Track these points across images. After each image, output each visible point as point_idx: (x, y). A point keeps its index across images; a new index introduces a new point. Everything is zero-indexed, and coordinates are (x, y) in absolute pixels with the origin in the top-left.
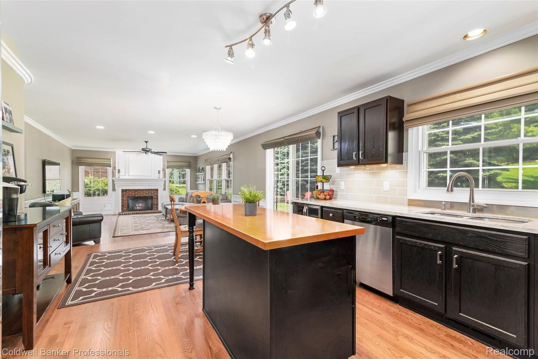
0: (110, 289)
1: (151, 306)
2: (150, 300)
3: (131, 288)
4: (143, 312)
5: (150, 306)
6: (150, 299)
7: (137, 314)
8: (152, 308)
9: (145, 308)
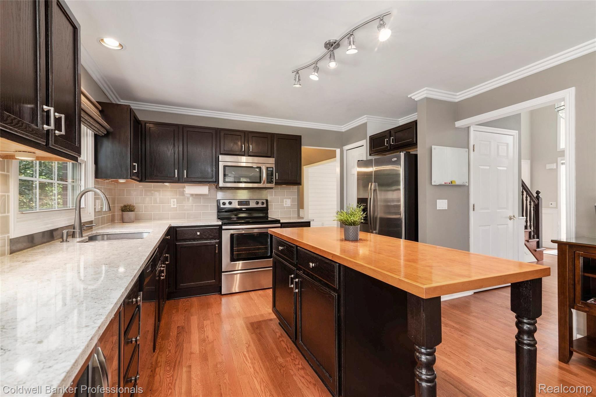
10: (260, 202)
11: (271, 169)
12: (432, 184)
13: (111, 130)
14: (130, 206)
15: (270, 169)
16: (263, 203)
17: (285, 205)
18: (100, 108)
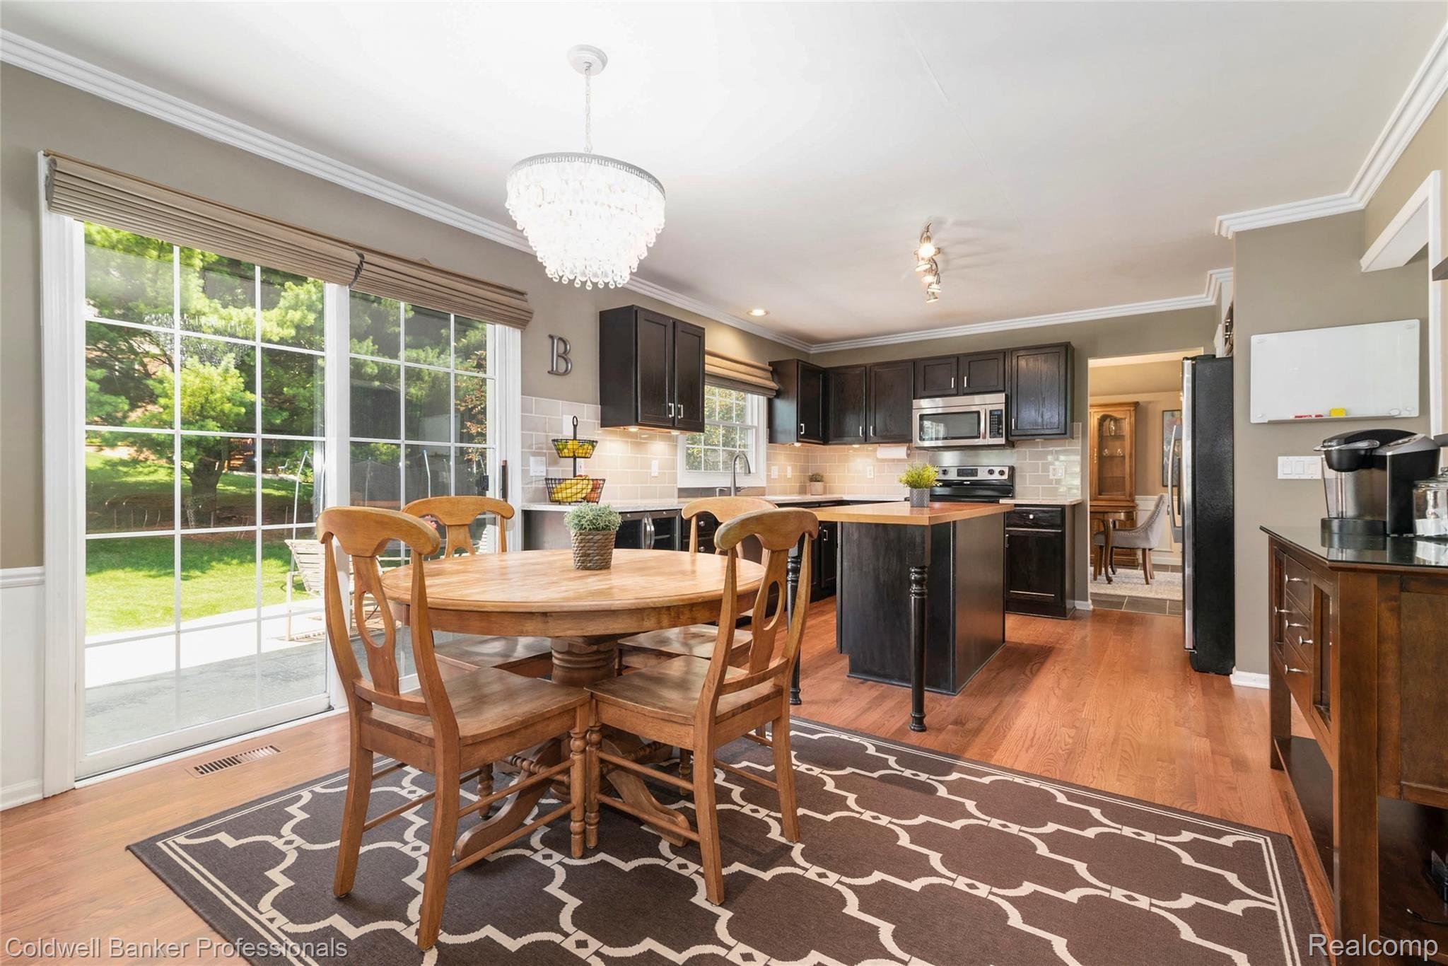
0: (1128, 831)
1: (1033, 738)
2: (1028, 748)
3: (1062, 799)
4: (1056, 735)
5: (1035, 740)
6: (1027, 751)
7: (1069, 737)
8: (1035, 735)
9: (1049, 740)
10: (997, 470)
11: (999, 413)
12: (1252, 421)
13: (782, 388)
14: (817, 475)
15: (996, 413)
16: (1002, 473)
17: (1051, 477)
18: (771, 368)
